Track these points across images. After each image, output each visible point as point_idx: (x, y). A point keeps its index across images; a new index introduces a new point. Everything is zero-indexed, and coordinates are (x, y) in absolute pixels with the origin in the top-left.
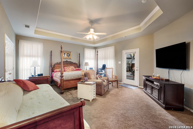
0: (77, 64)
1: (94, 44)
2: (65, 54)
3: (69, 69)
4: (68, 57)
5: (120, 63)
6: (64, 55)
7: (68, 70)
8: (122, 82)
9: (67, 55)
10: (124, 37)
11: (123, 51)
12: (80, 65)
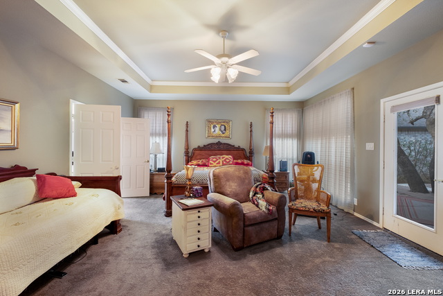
0: (243, 150)
1: (289, 94)
2: (214, 127)
3: (217, 162)
4: (223, 133)
5: (370, 146)
6: (213, 130)
7: (215, 164)
8: (378, 222)
9: (220, 129)
10: (366, 45)
11: (382, 101)
12: (251, 152)
